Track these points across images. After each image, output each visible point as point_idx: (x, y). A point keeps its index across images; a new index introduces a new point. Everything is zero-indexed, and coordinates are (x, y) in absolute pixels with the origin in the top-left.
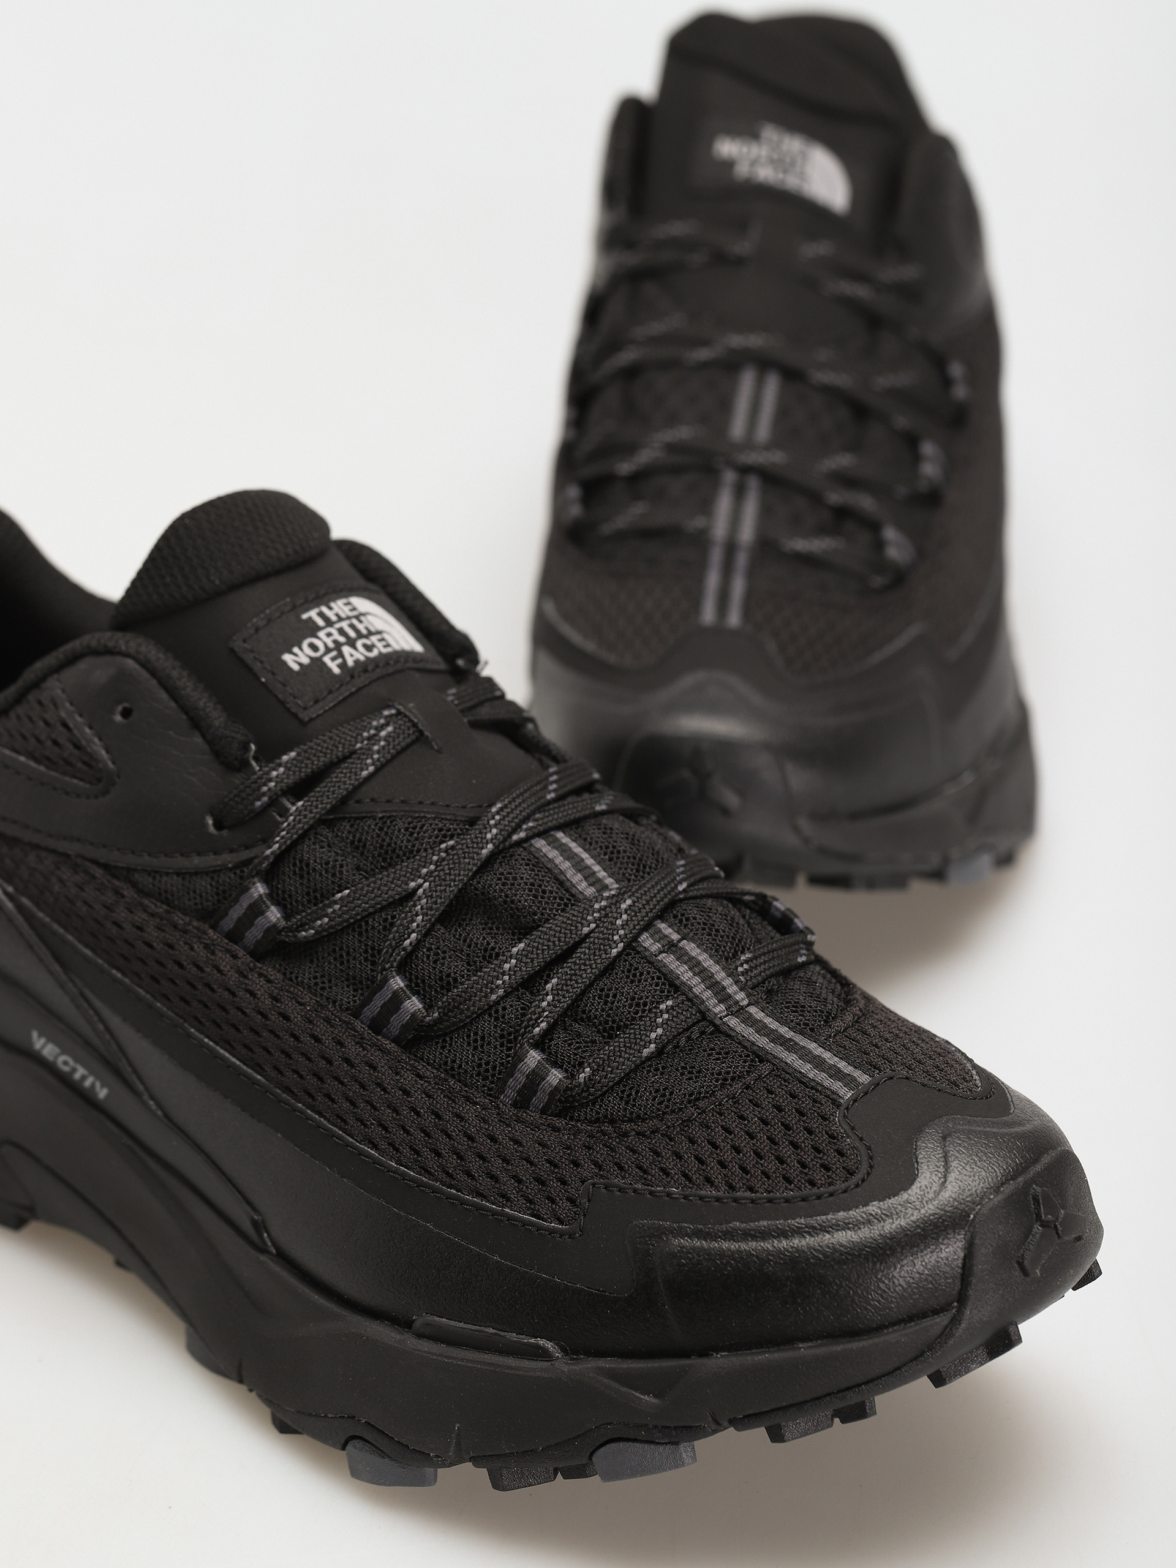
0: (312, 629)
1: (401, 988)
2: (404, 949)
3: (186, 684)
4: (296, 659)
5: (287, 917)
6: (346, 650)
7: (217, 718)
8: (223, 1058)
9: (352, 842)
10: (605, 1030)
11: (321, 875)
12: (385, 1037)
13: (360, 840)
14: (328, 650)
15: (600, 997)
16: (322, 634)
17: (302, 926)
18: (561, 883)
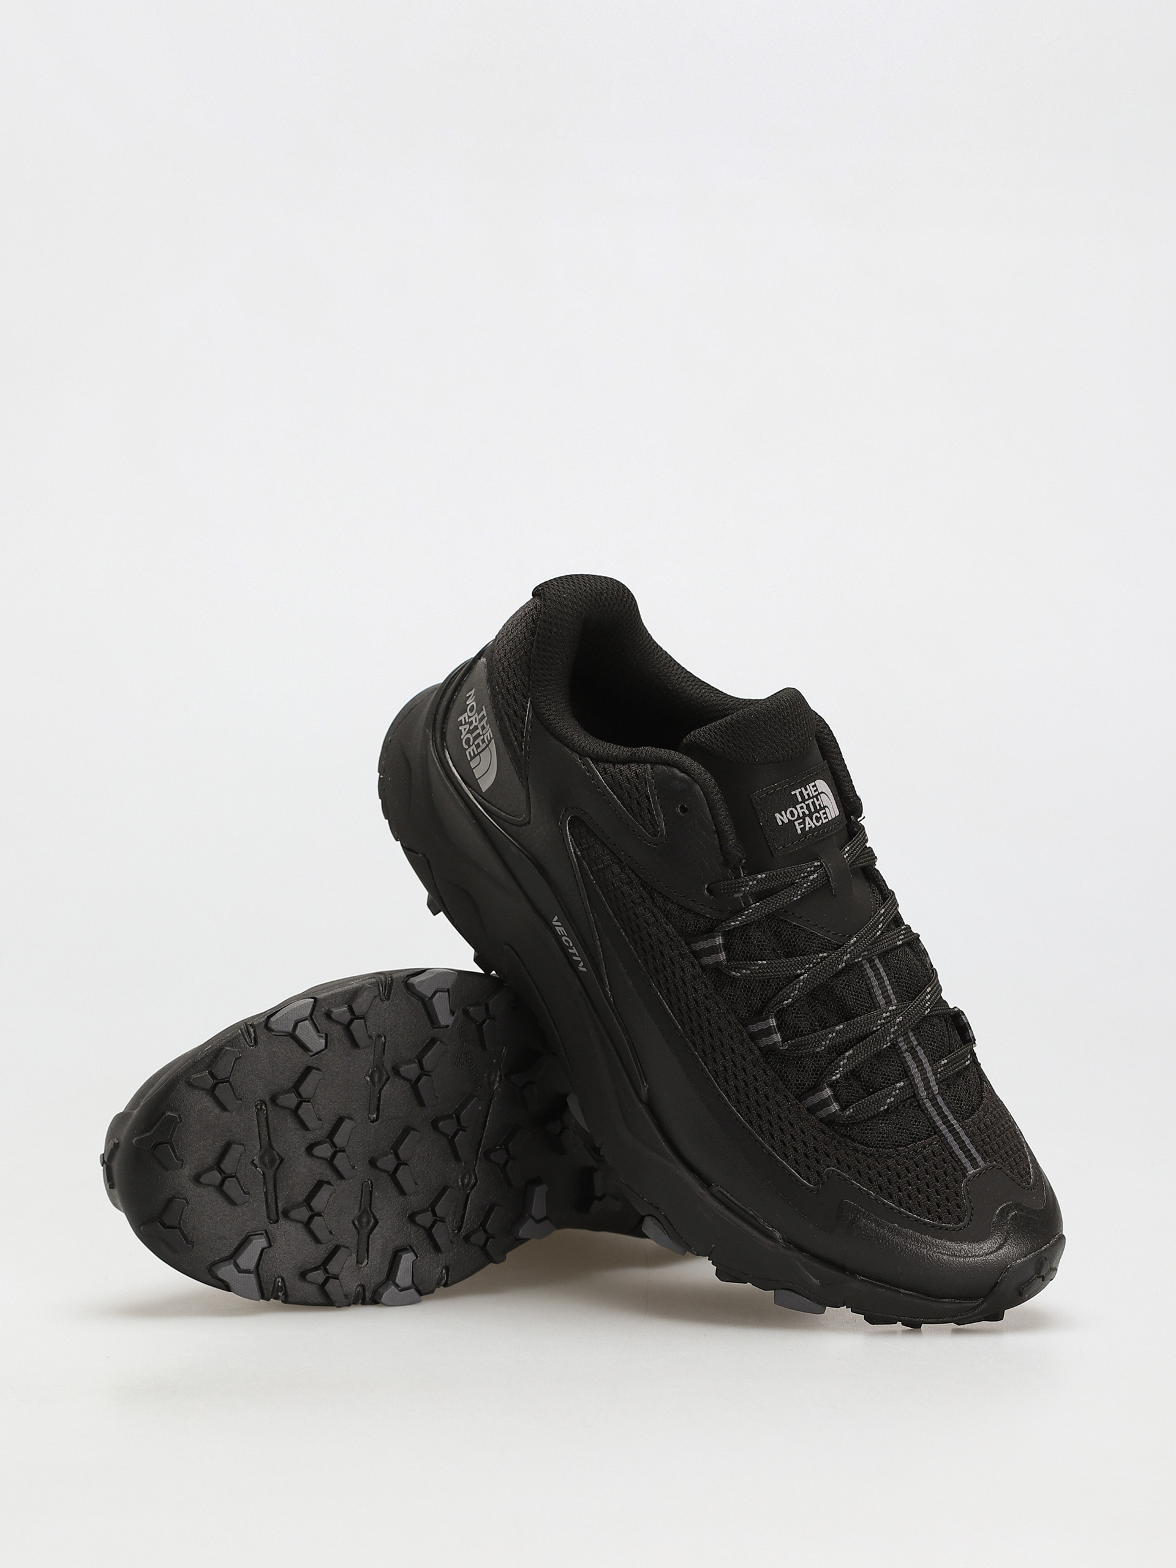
0: (794, 802)
1: (774, 1026)
2: (783, 1005)
3: (723, 812)
4: (782, 818)
5: (728, 960)
6: (807, 819)
7: (732, 841)
8: (664, 1008)
9: (775, 931)
10: (865, 1086)
11: (755, 946)
12: (756, 1044)
13: (779, 932)
14: (799, 818)
15: (869, 1067)
16: (798, 807)
17: (735, 969)
18: (870, 994)
